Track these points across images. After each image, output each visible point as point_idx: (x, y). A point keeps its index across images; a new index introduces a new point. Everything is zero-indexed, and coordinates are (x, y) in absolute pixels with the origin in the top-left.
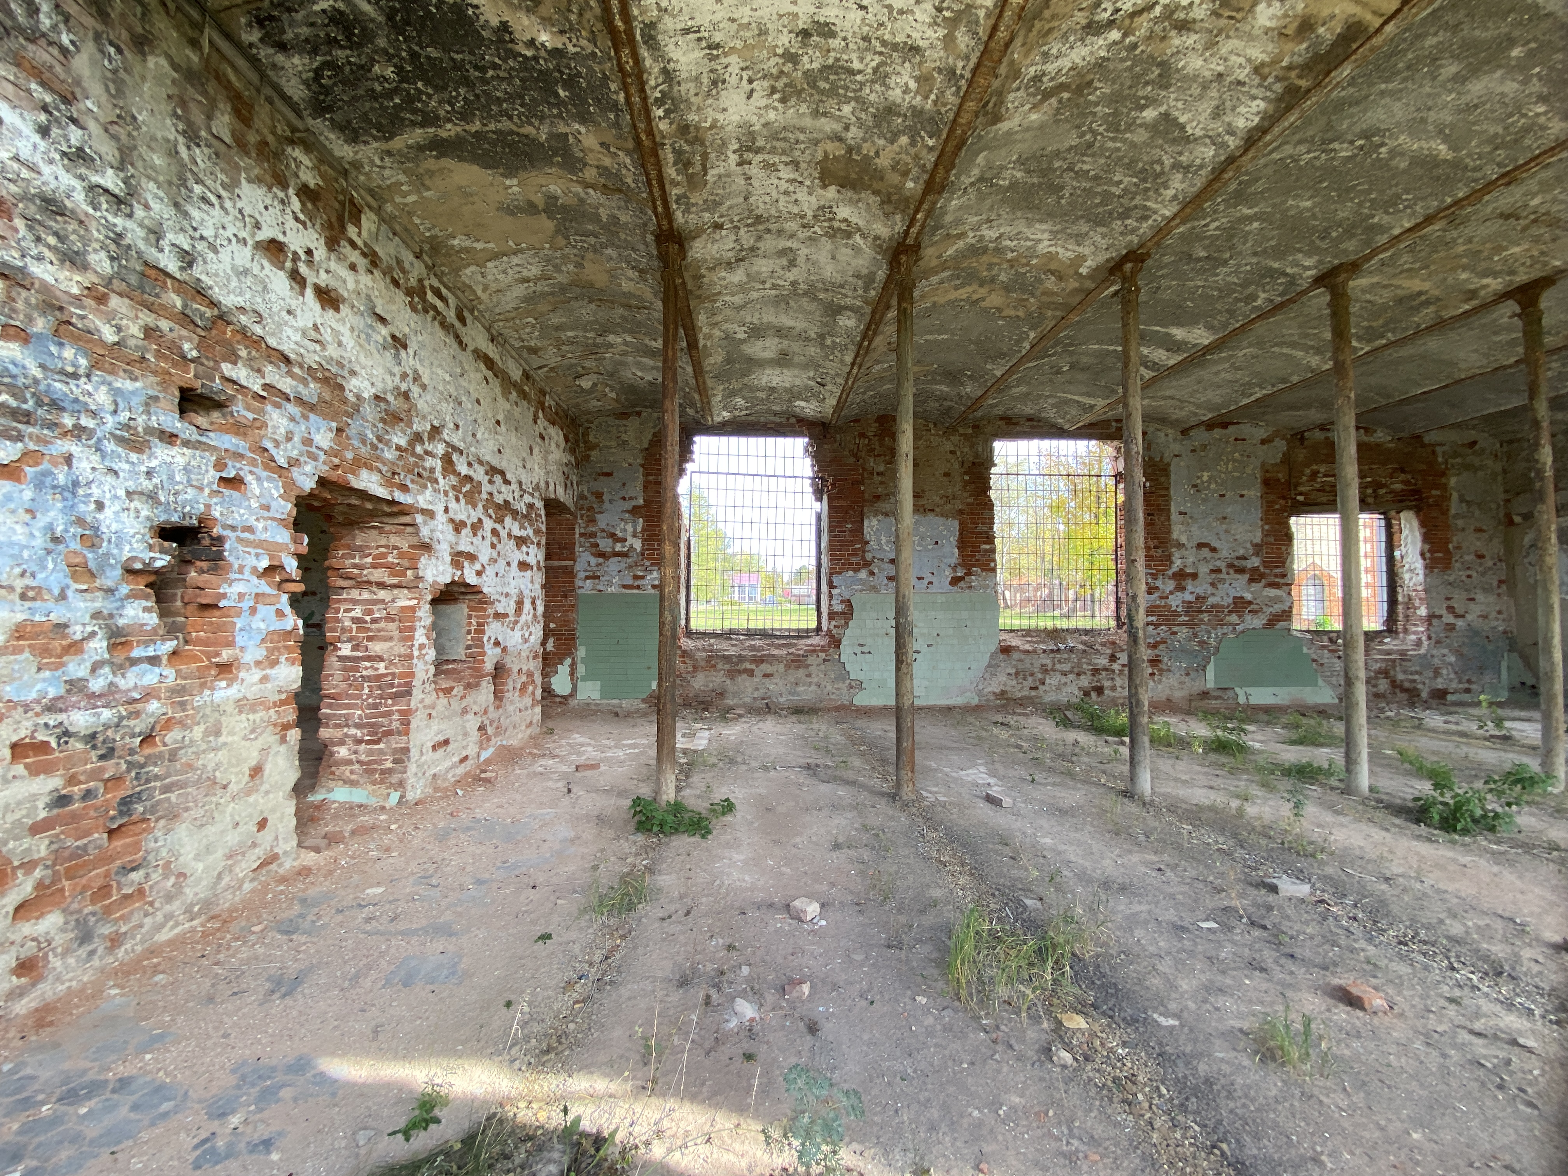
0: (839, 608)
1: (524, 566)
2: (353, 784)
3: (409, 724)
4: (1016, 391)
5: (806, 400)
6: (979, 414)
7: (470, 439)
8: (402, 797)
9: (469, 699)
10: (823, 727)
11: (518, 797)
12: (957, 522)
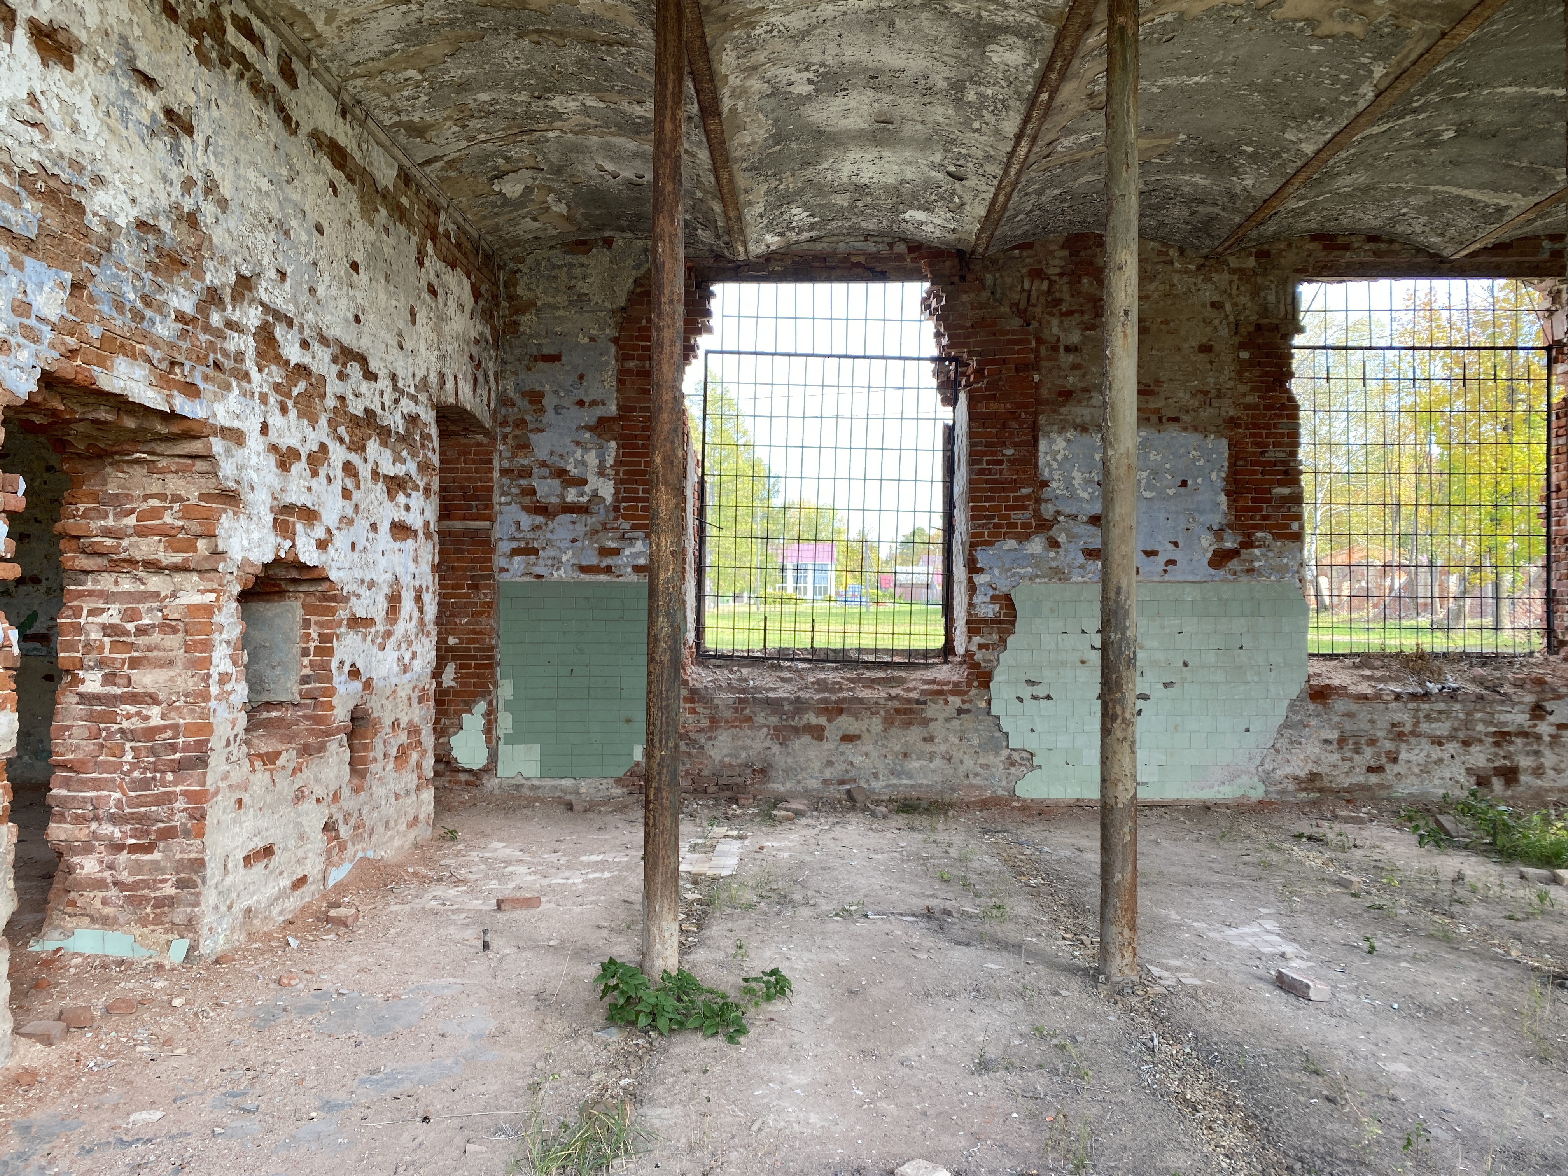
0: (988, 610)
1: (400, 530)
2: (107, 922)
3: (203, 817)
4: (1344, 183)
5: (927, 208)
6: (1271, 228)
7: (305, 297)
8: (192, 948)
9: (307, 774)
10: (958, 839)
11: (396, 954)
12: (1224, 443)
